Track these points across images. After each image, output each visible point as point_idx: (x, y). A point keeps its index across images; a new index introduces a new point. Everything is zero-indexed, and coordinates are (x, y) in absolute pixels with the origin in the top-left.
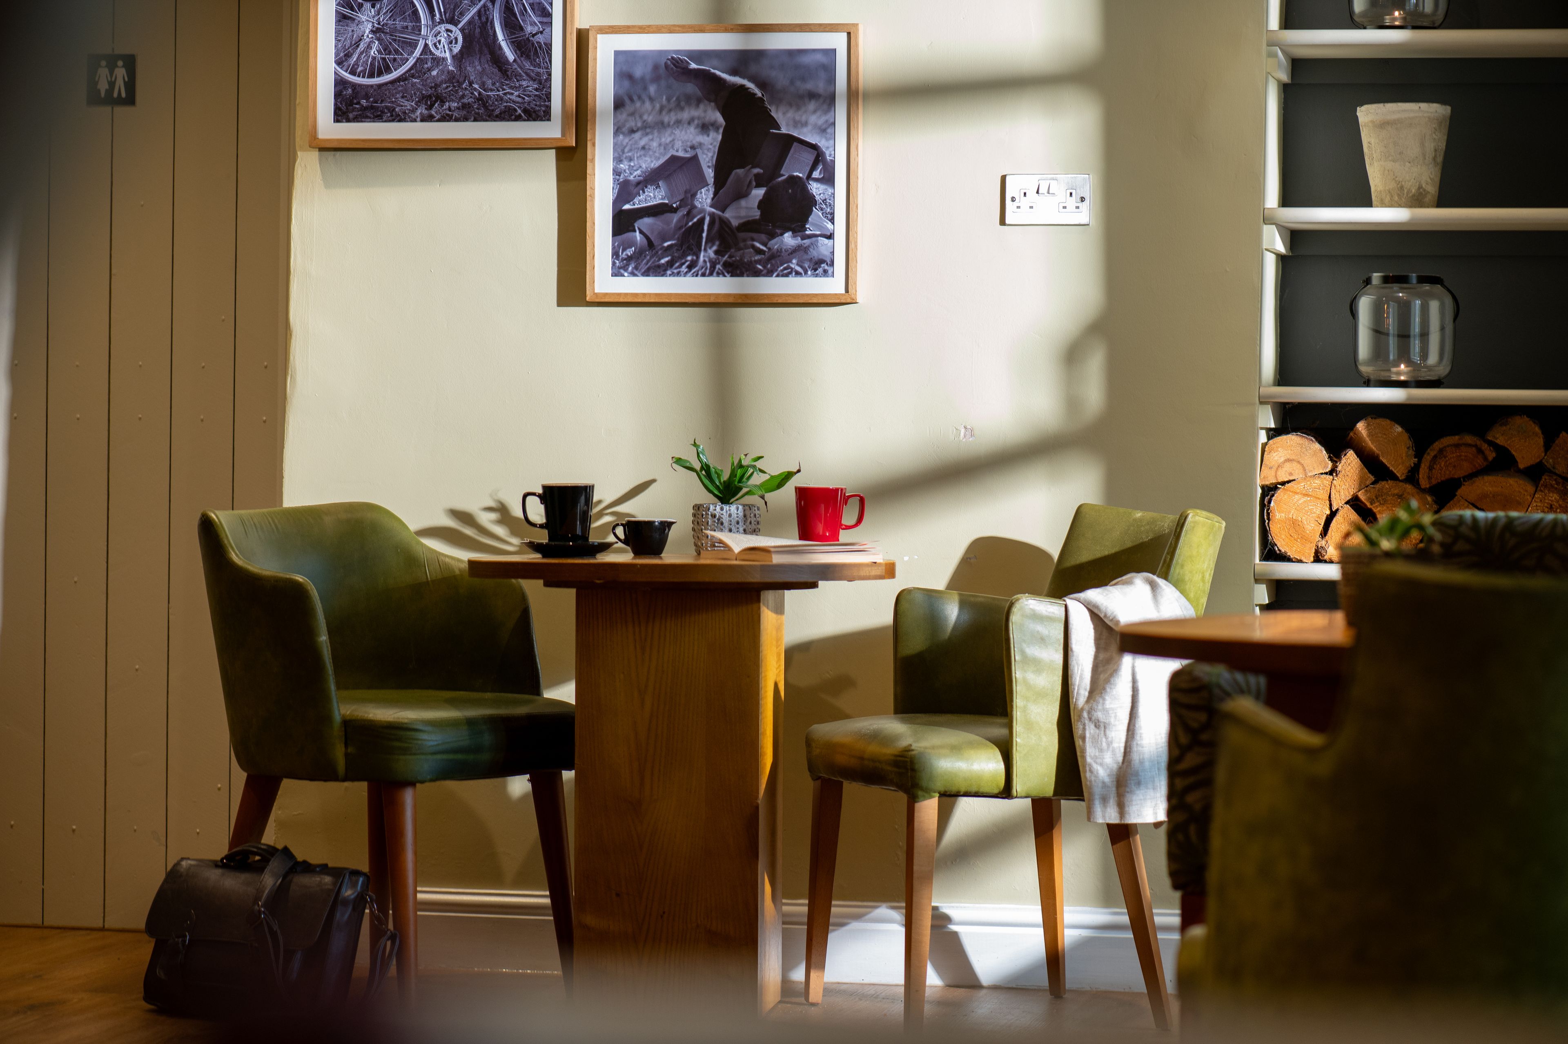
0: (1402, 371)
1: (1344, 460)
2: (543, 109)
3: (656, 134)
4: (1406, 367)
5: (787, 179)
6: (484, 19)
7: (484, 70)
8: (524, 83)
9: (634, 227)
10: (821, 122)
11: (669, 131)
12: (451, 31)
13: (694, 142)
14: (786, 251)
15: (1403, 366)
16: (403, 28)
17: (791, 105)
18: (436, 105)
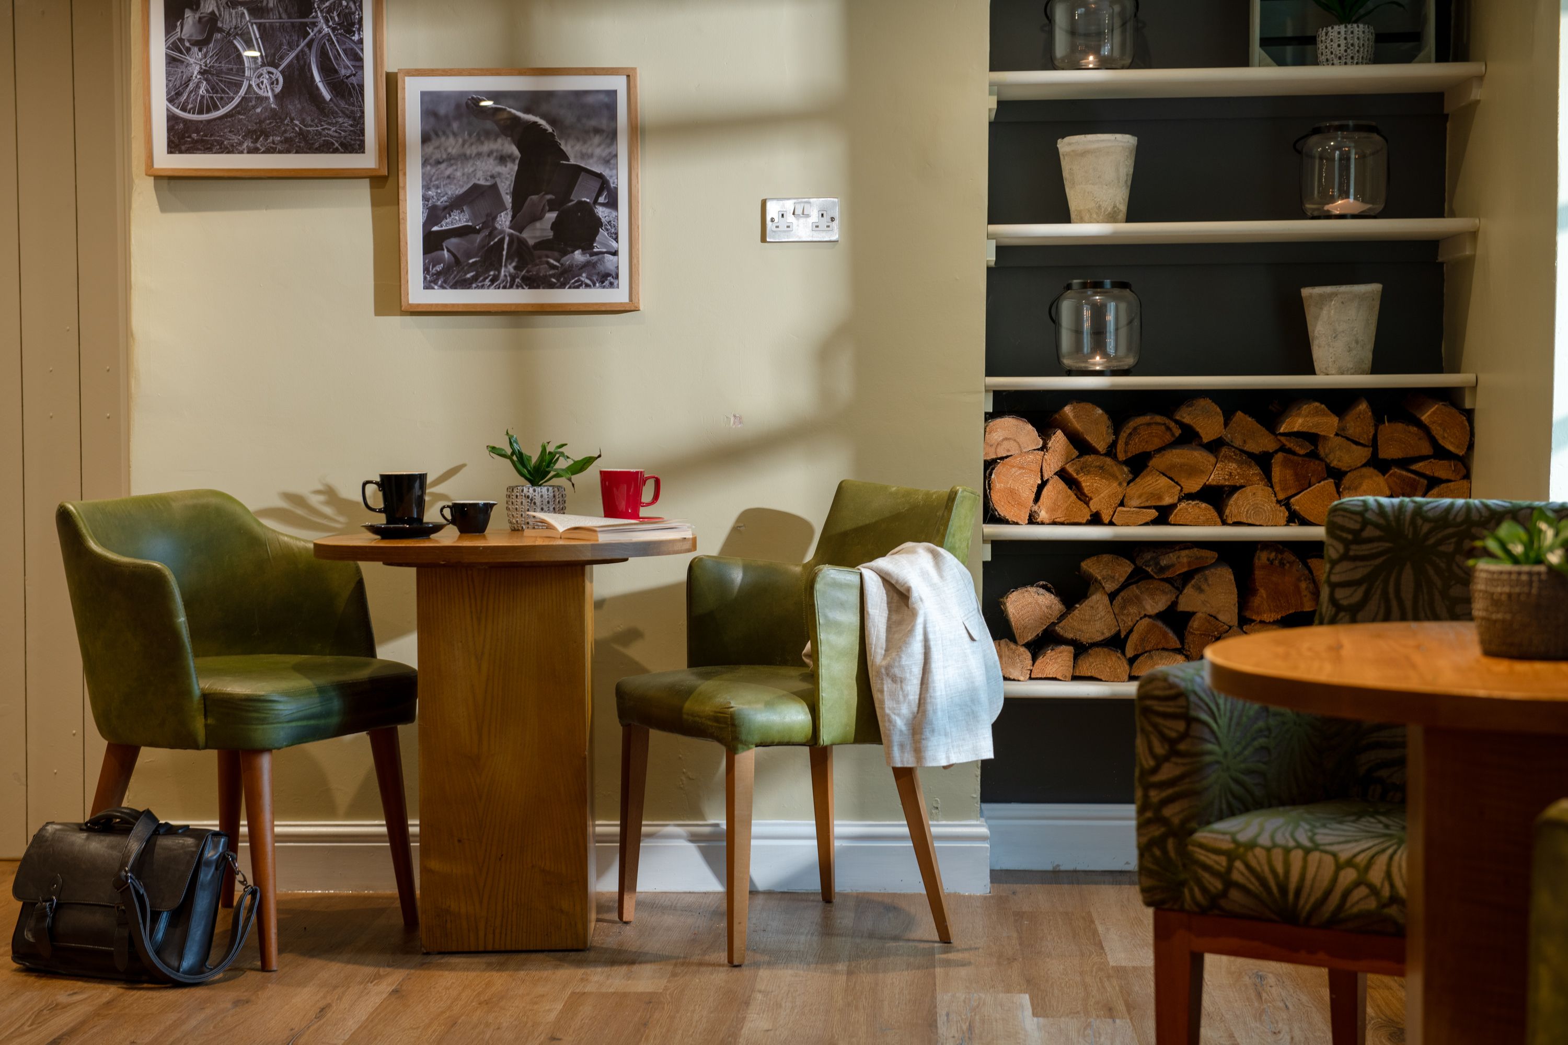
0: (1098, 362)
1: (1053, 438)
2: (358, 143)
3: (459, 165)
4: (1101, 358)
5: (576, 203)
6: (302, 62)
7: (303, 108)
8: (341, 120)
9: (442, 246)
10: (605, 154)
11: (471, 162)
12: (272, 73)
13: (494, 172)
14: (577, 266)
15: (1098, 358)
16: (228, 69)
17: (578, 139)
18: (261, 139)
